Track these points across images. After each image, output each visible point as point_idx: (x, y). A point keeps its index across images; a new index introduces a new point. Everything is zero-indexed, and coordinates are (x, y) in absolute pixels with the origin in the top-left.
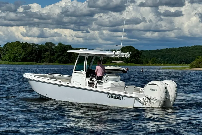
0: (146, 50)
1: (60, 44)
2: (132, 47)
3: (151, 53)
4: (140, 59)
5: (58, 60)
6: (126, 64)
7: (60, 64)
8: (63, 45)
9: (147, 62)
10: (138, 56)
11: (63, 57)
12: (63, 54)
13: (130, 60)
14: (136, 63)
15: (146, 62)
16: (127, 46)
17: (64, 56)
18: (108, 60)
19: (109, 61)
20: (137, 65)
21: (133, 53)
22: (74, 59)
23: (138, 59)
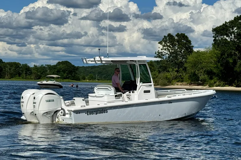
0: (82, 66)
2: (69, 62)
3: (87, 69)
4: (76, 75)
6: (62, 80)
9: (84, 79)
10: (74, 71)
13: (66, 76)
14: (73, 79)
15: (83, 78)
16: (62, 62)
19: (43, 77)
20: (73, 81)
21: (69, 69)
22: (5, 73)
23: (74, 75)
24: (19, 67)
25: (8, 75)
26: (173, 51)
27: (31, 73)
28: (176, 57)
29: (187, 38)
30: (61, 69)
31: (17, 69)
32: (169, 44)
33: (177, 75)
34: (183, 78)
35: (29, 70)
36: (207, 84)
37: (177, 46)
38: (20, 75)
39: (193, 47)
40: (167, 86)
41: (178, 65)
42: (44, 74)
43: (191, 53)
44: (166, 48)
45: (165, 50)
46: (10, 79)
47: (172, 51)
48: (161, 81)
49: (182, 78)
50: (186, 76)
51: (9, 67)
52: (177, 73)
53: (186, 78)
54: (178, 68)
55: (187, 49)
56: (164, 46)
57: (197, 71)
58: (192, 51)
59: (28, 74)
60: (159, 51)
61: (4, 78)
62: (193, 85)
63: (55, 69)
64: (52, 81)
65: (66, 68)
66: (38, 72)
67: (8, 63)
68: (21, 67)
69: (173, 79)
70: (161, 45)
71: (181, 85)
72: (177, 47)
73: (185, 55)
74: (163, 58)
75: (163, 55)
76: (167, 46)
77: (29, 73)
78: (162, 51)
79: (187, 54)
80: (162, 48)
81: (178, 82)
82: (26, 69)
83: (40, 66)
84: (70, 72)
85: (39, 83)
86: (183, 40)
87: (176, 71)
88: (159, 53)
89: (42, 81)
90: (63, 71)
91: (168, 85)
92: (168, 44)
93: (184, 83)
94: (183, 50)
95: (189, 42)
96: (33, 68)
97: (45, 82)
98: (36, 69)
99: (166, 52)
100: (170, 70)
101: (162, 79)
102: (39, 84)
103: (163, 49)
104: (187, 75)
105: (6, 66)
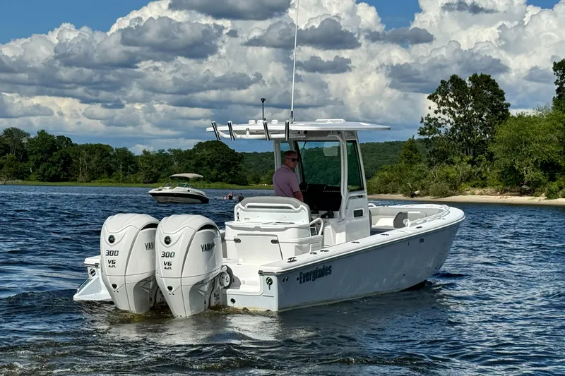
0: (252, 152)
1: (42, 133)
2: (222, 143)
3: (264, 159)
4: (239, 173)
5: (38, 174)
6: (206, 184)
7: (42, 183)
8: (50, 136)
9: (257, 181)
10: (234, 164)
11: (49, 166)
12: (50, 159)
13: (217, 176)
14: (231, 183)
15: (254, 180)
16: (208, 142)
17: (52, 162)
18: (162, 176)
19: (164, 177)
20: (231, 186)
21: (223, 158)
22: (78, 170)
23: (235, 173)
24: (109, 155)
25: (83, 174)
26: (462, 116)
27: (137, 169)
28: (469, 130)
29: (494, 85)
30: (204, 159)
31: (104, 161)
32: (453, 99)
33: (473, 170)
34: (485, 177)
35: (131, 163)
36: (542, 191)
37: (471, 103)
38: (110, 172)
39: (508, 105)
40: (448, 196)
41: (475, 148)
42: (165, 170)
43: (503, 119)
44: (447, 108)
45: (444, 113)
46: (90, 182)
47: (459, 117)
48: (433, 186)
49: (483, 179)
50: (492, 173)
51: (86, 155)
52: (472, 166)
53: (493, 178)
54: (474, 154)
55: (494, 111)
56: (441, 104)
57: (517, 162)
58: (506, 116)
59: (130, 171)
60: (429, 115)
61: (76, 180)
62: (508, 193)
63: (190, 159)
64: (182, 186)
65: (216, 157)
66: (153, 166)
67: (83, 147)
68: (114, 156)
69: (461, 181)
70: (434, 101)
71: (481, 194)
72: (471, 106)
73: (491, 126)
74: (440, 132)
75: (440, 125)
76: (449, 104)
77: (131, 169)
78: (437, 116)
79: (496, 123)
80: (437, 109)
81: (474, 186)
82: (125, 159)
83: (157, 152)
84: (226, 166)
85: (153, 191)
86: (485, 91)
87: (468, 162)
88: (430, 120)
89: (161, 188)
90: (209, 163)
91: (452, 195)
92: (451, 100)
93: (488, 190)
94: (486, 114)
95: (501, 94)
96: (142, 156)
97: (167, 190)
98: (147, 158)
99: (446, 117)
100: (457, 159)
101: (437, 182)
102: (153, 195)
103: (440, 111)
104: (495, 171)
105: (79, 154)
